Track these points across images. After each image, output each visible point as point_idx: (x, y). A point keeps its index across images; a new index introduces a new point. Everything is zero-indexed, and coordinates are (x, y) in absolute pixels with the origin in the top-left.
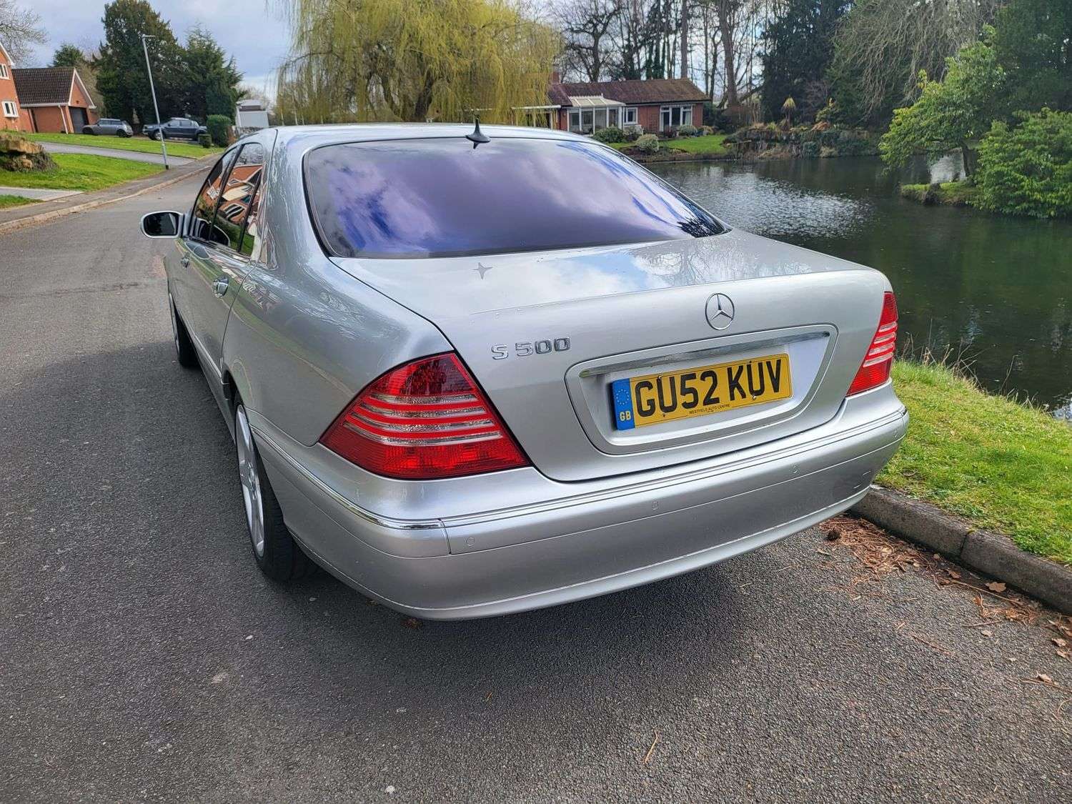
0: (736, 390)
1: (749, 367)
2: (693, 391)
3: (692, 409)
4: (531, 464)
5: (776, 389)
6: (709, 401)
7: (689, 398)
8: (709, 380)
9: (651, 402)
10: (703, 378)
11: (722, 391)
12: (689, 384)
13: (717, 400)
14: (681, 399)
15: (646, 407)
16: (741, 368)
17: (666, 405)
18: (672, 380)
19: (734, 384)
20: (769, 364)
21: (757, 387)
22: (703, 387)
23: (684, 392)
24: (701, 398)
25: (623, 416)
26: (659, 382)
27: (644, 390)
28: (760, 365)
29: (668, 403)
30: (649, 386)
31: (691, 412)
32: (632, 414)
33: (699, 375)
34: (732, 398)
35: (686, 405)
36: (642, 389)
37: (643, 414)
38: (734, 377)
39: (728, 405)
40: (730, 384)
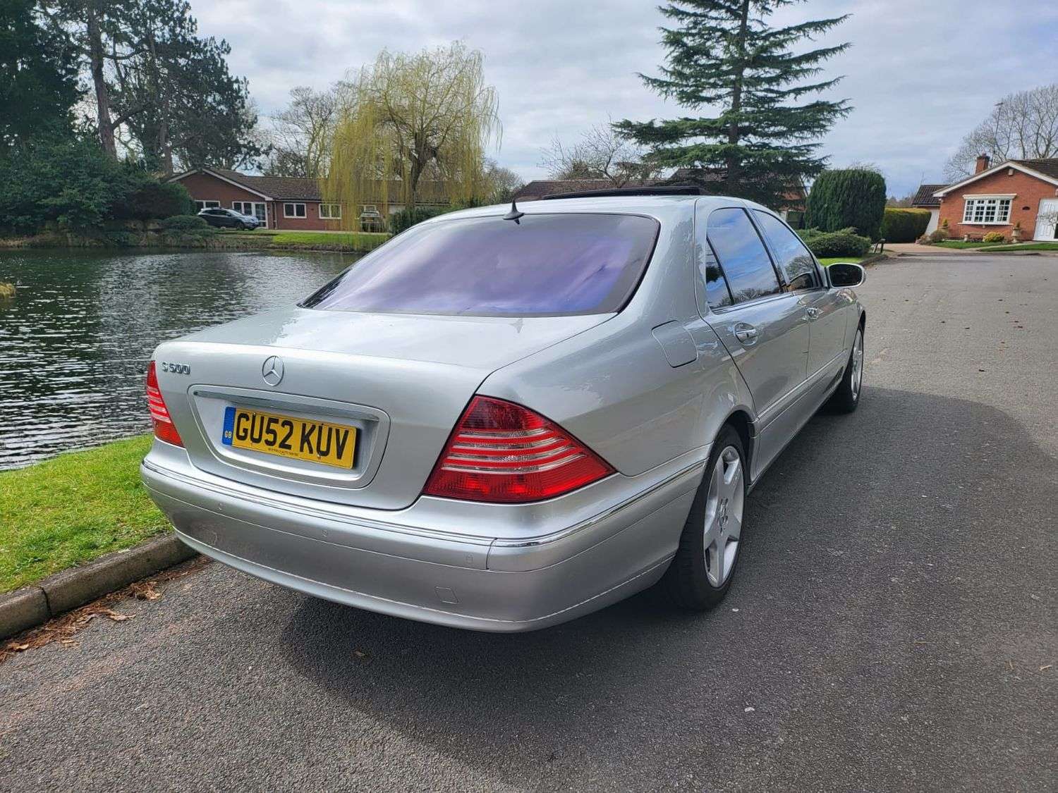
0: (306, 445)
1: (320, 429)
2: (274, 432)
3: (270, 447)
5: (339, 456)
6: (283, 445)
7: (270, 437)
8: (287, 428)
9: (245, 431)
10: (283, 425)
11: (295, 441)
12: (273, 426)
13: (289, 447)
14: (265, 437)
15: (242, 434)
16: (313, 427)
17: (254, 436)
18: (262, 419)
19: (305, 439)
20: (338, 431)
21: (323, 448)
22: (282, 432)
23: (269, 431)
24: (279, 441)
25: (228, 434)
26: (254, 417)
27: (243, 420)
28: (330, 430)
29: (256, 436)
30: (248, 419)
31: (269, 449)
32: (232, 435)
33: (280, 422)
34: (302, 450)
35: (268, 443)
37: (240, 438)
38: (306, 432)
39: (296, 455)
40: (302, 437)
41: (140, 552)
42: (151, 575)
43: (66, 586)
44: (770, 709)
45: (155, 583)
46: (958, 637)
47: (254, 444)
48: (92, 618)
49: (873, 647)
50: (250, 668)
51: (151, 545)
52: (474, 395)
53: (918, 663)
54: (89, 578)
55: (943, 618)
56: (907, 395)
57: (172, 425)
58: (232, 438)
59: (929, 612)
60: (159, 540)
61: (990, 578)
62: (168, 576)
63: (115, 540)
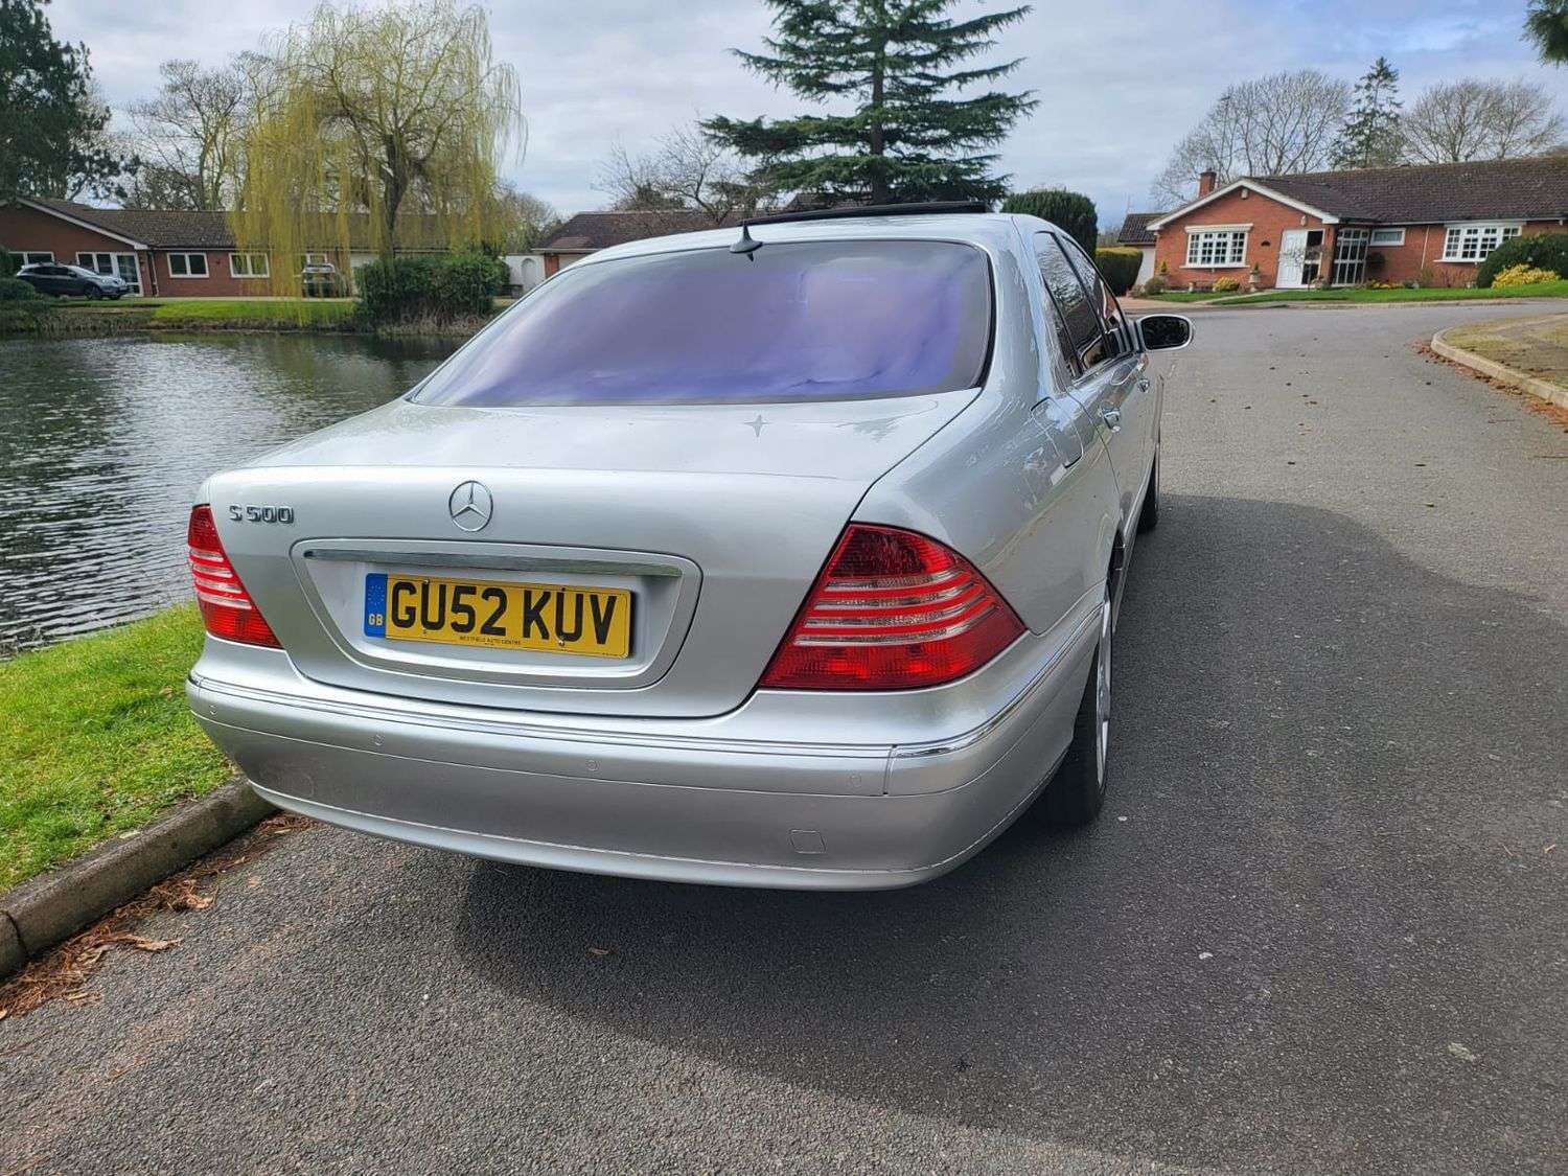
0: (534, 626)
1: (560, 597)
2: (468, 610)
3: (463, 634)
5: (601, 639)
6: (488, 629)
7: (463, 619)
8: (495, 602)
9: (410, 611)
10: (486, 595)
11: (513, 619)
12: (465, 599)
13: (501, 632)
14: (451, 618)
15: (403, 616)
16: (546, 596)
17: (430, 619)
18: (443, 589)
19: (531, 615)
20: (594, 599)
21: (569, 628)
22: (484, 609)
23: (457, 608)
24: (480, 622)
25: (374, 619)
26: (425, 588)
27: (404, 594)
28: (579, 598)
29: (433, 617)
30: (413, 591)
31: (462, 638)
32: (384, 620)
33: (480, 591)
34: (527, 634)
35: (456, 627)
36: (401, 592)
37: (400, 623)
38: (533, 605)
39: (517, 643)
40: (525, 613)
41: (159, 833)
42: (181, 870)
43: (47, 904)
44: (1232, 951)
45: (194, 881)
46: (1426, 821)
47: (429, 631)
48: (104, 952)
49: (1324, 847)
50: (426, 997)
51: (175, 820)
52: (849, 522)
53: (1393, 862)
54: (82, 886)
55: (1396, 797)
56: (1213, 503)
57: (255, 614)
58: (384, 624)
59: (1376, 792)
60: (185, 810)
61: (1429, 737)
62: (212, 867)
63: (108, 818)
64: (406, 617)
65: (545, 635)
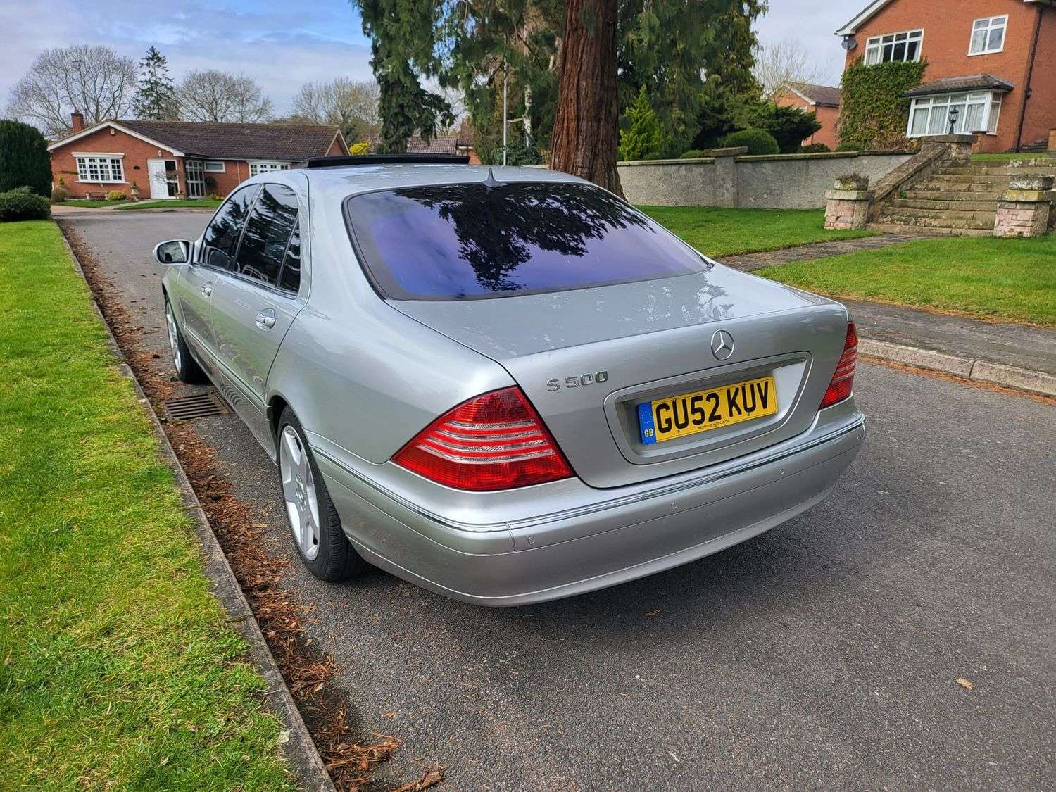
0: (734, 409)
1: (743, 389)
2: (701, 410)
3: (701, 425)
4: (575, 474)
5: (765, 406)
6: (713, 417)
7: (698, 416)
8: (713, 400)
9: (668, 421)
10: (708, 399)
11: (723, 410)
12: (697, 405)
13: (719, 417)
14: (691, 417)
15: (665, 425)
16: (737, 391)
17: (680, 423)
18: (684, 402)
19: (732, 403)
20: (759, 388)
21: (750, 405)
22: (708, 407)
23: (694, 411)
24: (707, 416)
25: (648, 433)
26: (674, 404)
27: (662, 411)
28: (752, 389)
29: (681, 421)
30: (667, 407)
31: (699, 428)
32: (654, 431)
33: (704, 398)
34: (731, 415)
35: (696, 422)
36: (661, 411)
37: (663, 430)
38: (732, 397)
39: (728, 421)
40: (729, 403)
47: (681, 430)
57: (558, 456)
58: (654, 435)
64: (667, 425)
65: (740, 412)
